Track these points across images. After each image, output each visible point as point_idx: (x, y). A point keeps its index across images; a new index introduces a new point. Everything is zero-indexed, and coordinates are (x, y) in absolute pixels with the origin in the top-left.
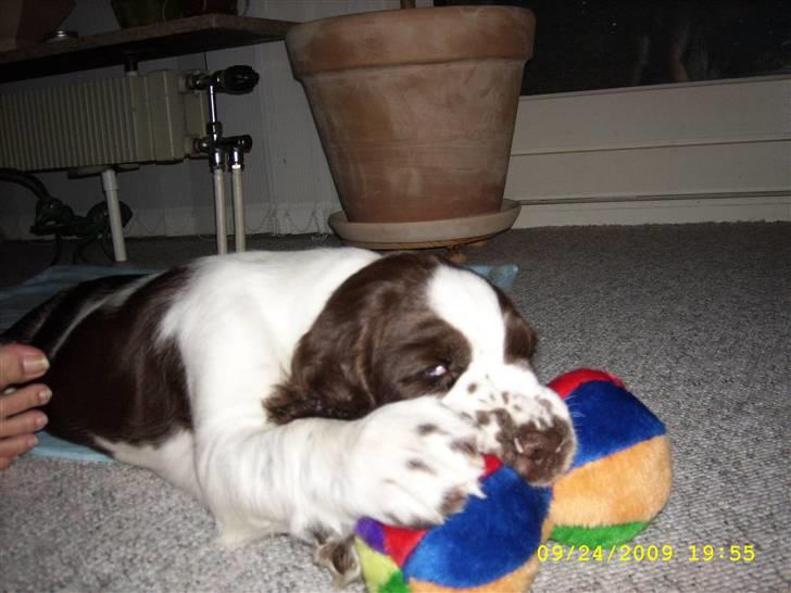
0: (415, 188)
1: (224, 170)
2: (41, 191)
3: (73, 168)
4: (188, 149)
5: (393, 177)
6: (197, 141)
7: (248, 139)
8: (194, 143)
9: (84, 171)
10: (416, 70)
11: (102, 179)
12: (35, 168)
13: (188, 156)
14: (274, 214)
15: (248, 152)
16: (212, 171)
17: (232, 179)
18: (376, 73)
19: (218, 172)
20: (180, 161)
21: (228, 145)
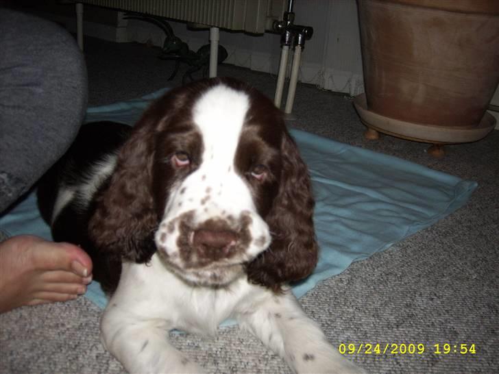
0: (419, 99)
1: (289, 48)
2: (169, 32)
3: (190, 22)
4: (268, 27)
5: (405, 87)
6: (276, 22)
7: (310, 30)
8: (274, 23)
9: (198, 26)
10: (441, 14)
11: (210, 33)
12: (168, 16)
13: (267, 31)
14: (323, 74)
15: (309, 39)
16: (282, 47)
17: (293, 56)
18: (410, 9)
19: (286, 48)
20: (261, 35)
21: (296, 30)
